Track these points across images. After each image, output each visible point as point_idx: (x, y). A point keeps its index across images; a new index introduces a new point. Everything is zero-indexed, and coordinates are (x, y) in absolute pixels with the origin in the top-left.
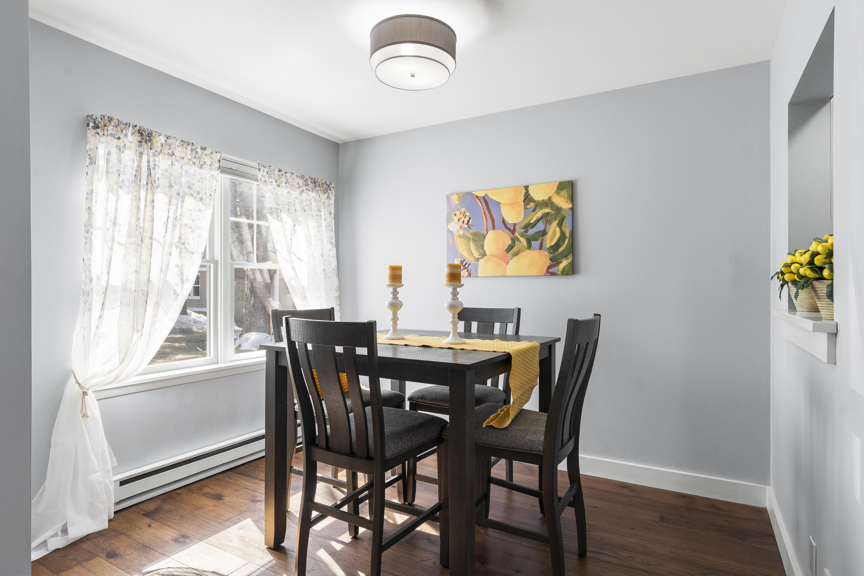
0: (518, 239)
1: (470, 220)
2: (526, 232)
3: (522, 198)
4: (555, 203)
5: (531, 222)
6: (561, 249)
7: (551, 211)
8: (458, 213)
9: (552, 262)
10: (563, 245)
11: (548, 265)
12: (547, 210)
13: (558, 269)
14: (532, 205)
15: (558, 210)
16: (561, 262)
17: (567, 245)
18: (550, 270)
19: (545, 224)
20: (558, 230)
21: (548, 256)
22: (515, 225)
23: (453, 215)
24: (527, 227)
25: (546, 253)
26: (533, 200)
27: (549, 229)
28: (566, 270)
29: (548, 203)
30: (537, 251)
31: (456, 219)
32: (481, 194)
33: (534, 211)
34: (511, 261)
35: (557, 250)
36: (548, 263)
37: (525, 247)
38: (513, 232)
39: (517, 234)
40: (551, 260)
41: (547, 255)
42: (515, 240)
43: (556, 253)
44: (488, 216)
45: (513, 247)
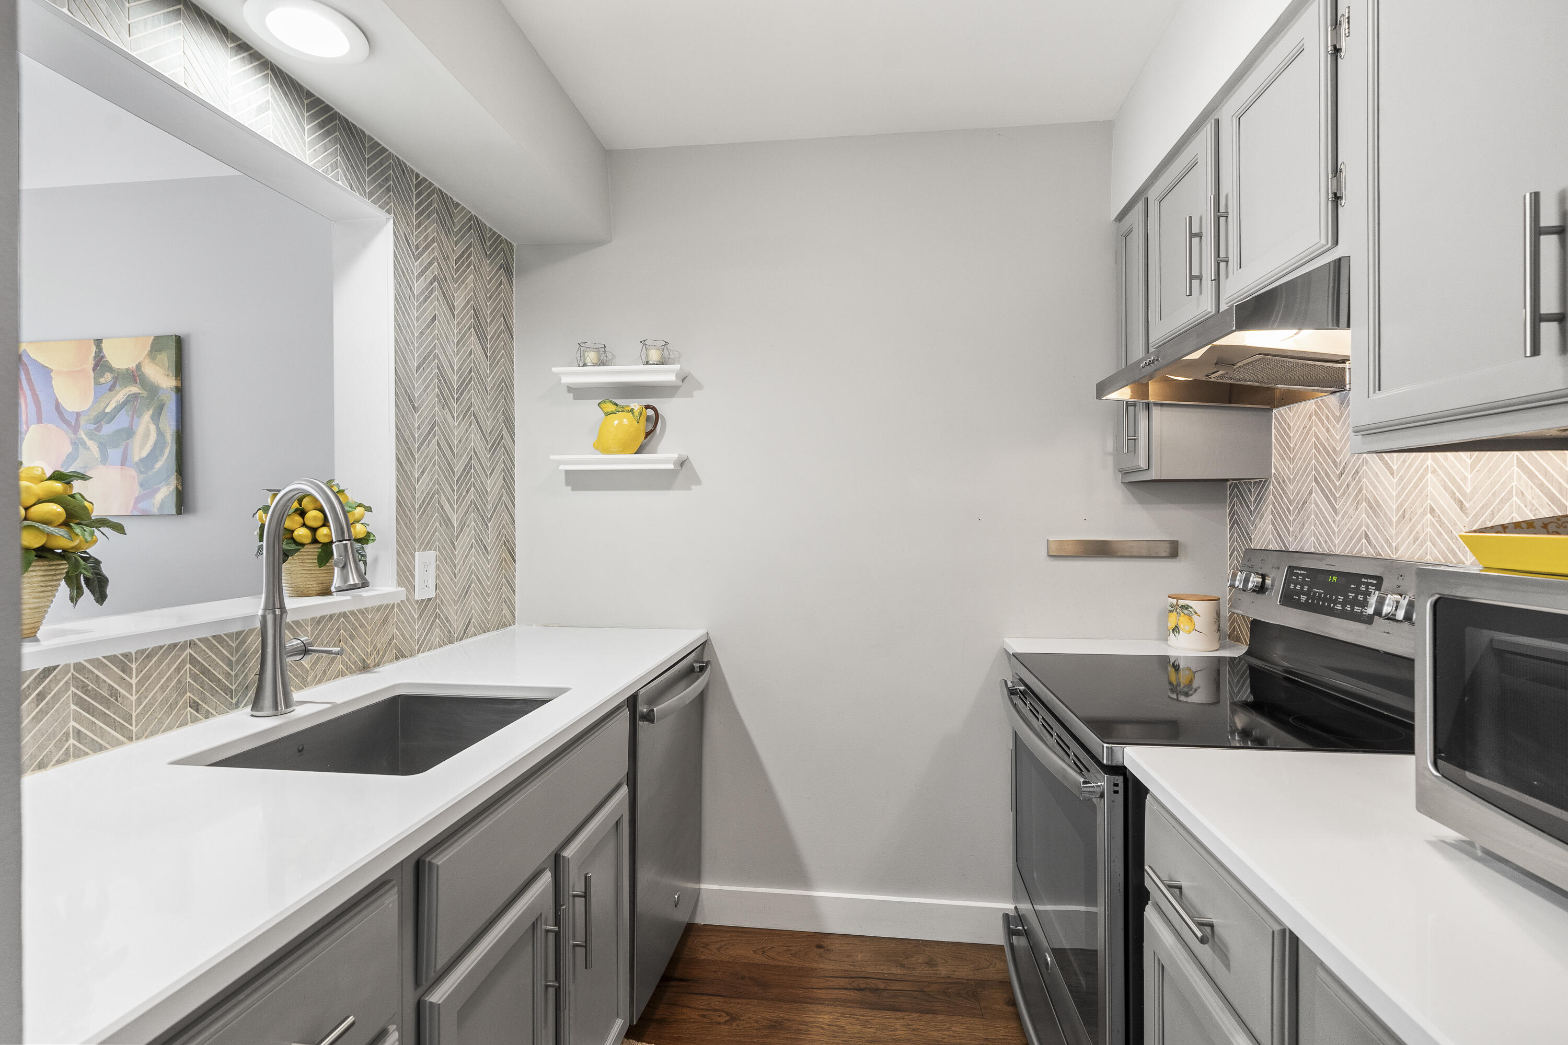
0: (84, 444)
2: (98, 429)
3: (91, 363)
4: (147, 376)
5: (107, 410)
6: (157, 466)
7: (141, 392)
9: (144, 490)
10: (162, 457)
11: (136, 495)
12: (134, 389)
13: (153, 504)
15: (152, 390)
16: (158, 490)
17: (168, 457)
18: (140, 506)
19: (130, 414)
20: (153, 427)
21: (136, 477)
22: (78, 414)
24: (101, 419)
25: (133, 472)
26: (110, 369)
27: (138, 426)
28: (165, 505)
29: (134, 376)
30: (117, 468)
33: (112, 388)
35: (151, 467)
36: (137, 491)
37: (97, 459)
38: (75, 428)
39: (82, 434)
40: (141, 485)
42: (78, 445)
43: (150, 473)
44: (29, 394)
45: (75, 459)
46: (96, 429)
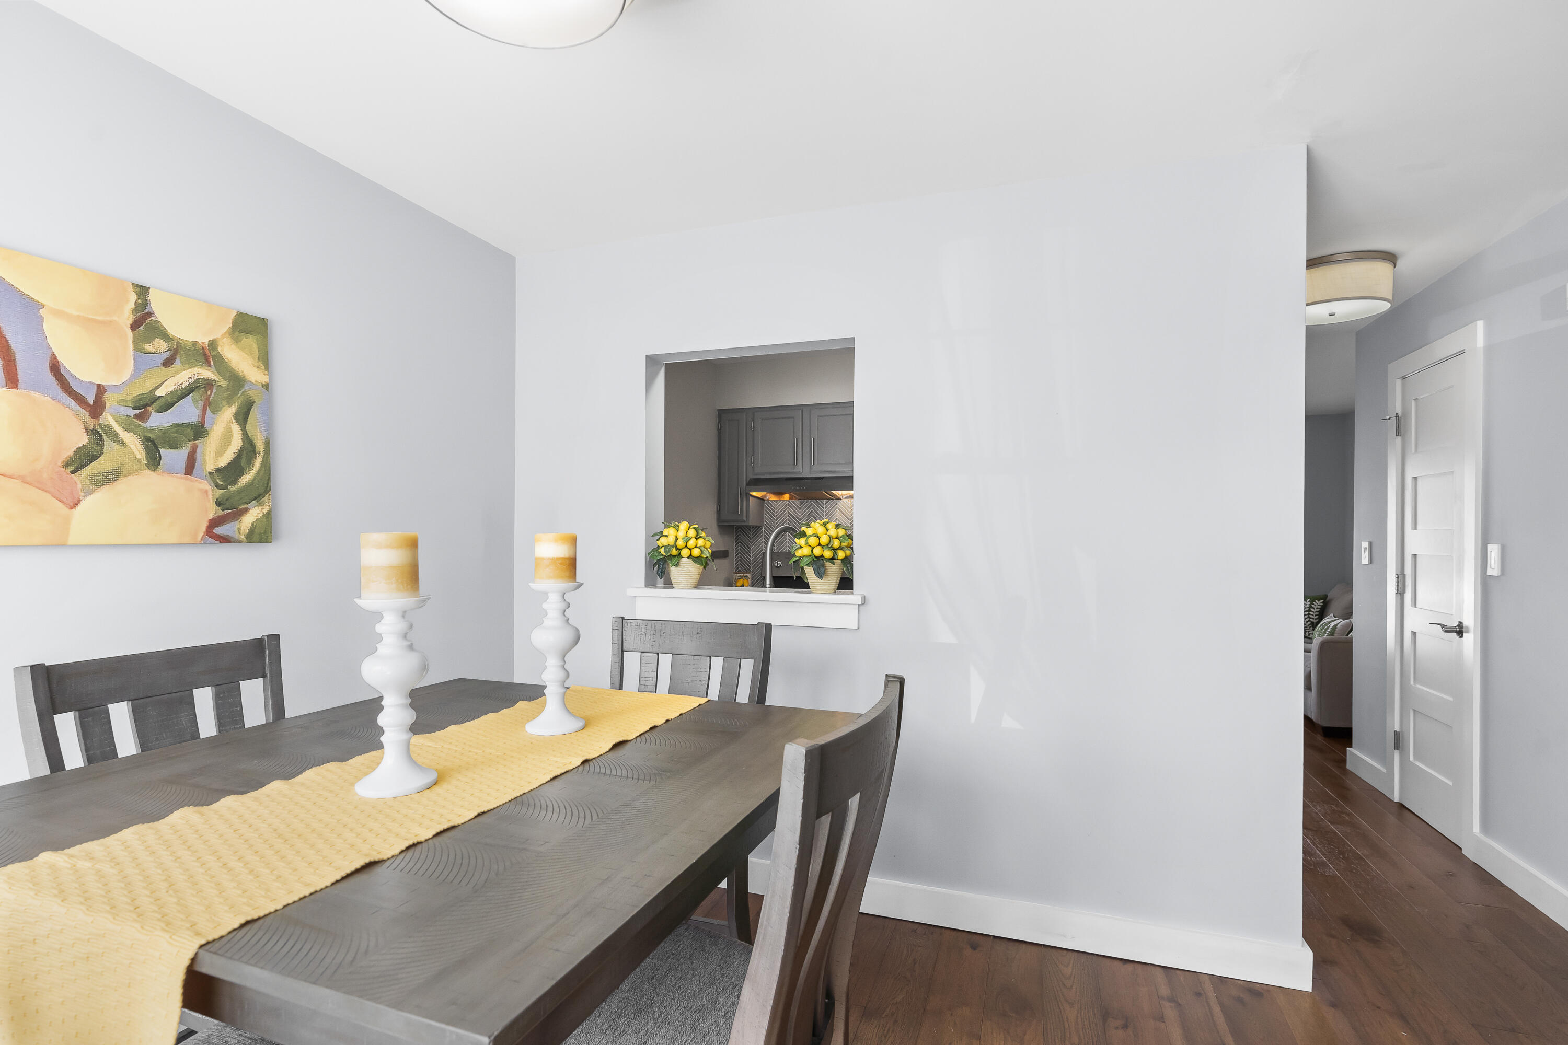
0: (115, 437)
2: (142, 417)
3: (127, 318)
4: (227, 361)
5: (160, 392)
6: (245, 480)
7: (217, 379)
9: (223, 510)
10: (250, 469)
11: (211, 516)
12: (206, 373)
13: (239, 529)
14: (160, 345)
15: (237, 381)
16: (246, 510)
17: (260, 470)
18: (218, 531)
19: (201, 404)
20: (236, 430)
21: (210, 492)
22: (100, 389)
24: (147, 403)
25: (206, 485)
26: (159, 332)
27: (212, 425)
28: (257, 531)
29: (204, 355)
30: (177, 477)
33: (168, 363)
34: (89, 498)
35: (235, 482)
36: (213, 511)
37: (139, 461)
38: (96, 409)
39: (108, 418)
40: (218, 503)
41: (206, 492)
42: (101, 436)
43: (233, 488)
45: (94, 457)
46: (137, 416)
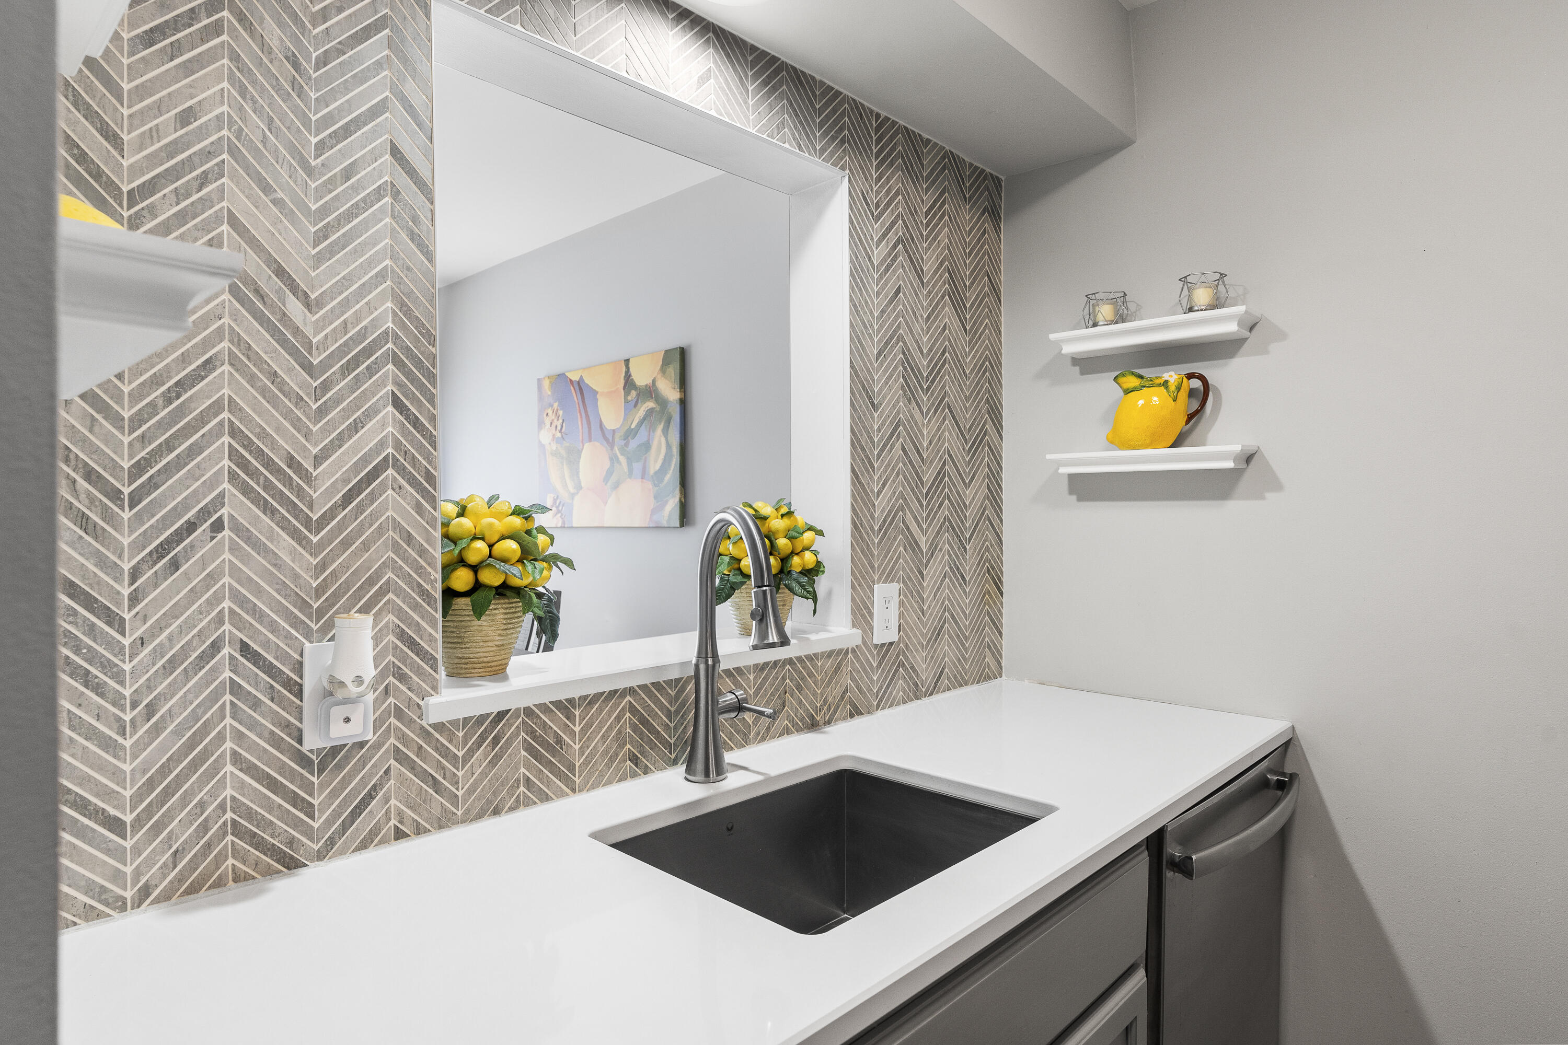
0: (618, 459)
1: (564, 425)
2: (627, 445)
3: (622, 382)
4: (659, 391)
5: (633, 426)
6: (665, 478)
7: (655, 406)
8: (550, 411)
9: (656, 502)
10: (670, 469)
11: (652, 508)
12: (650, 404)
13: (664, 517)
14: (634, 394)
15: (662, 402)
16: (666, 502)
17: (673, 469)
18: (653, 517)
19: (648, 429)
20: (663, 440)
21: (652, 490)
22: (614, 431)
23: (545, 416)
24: (630, 434)
25: (649, 485)
26: (634, 386)
27: (653, 440)
28: (670, 517)
29: (650, 392)
30: (639, 481)
31: (548, 422)
32: (575, 377)
33: (636, 405)
34: (610, 498)
35: (662, 480)
36: (652, 503)
37: (626, 473)
38: (612, 445)
39: (616, 449)
40: (655, 497)
41: (650, 489)
42: (613, 461)
43: (661, 486)
44: (584, 415)
45: (611, 474)
46: (625, 444)
